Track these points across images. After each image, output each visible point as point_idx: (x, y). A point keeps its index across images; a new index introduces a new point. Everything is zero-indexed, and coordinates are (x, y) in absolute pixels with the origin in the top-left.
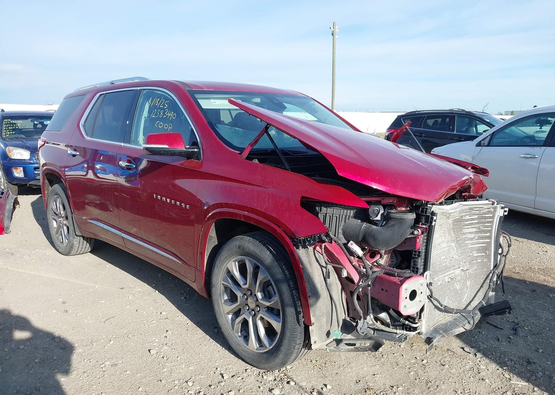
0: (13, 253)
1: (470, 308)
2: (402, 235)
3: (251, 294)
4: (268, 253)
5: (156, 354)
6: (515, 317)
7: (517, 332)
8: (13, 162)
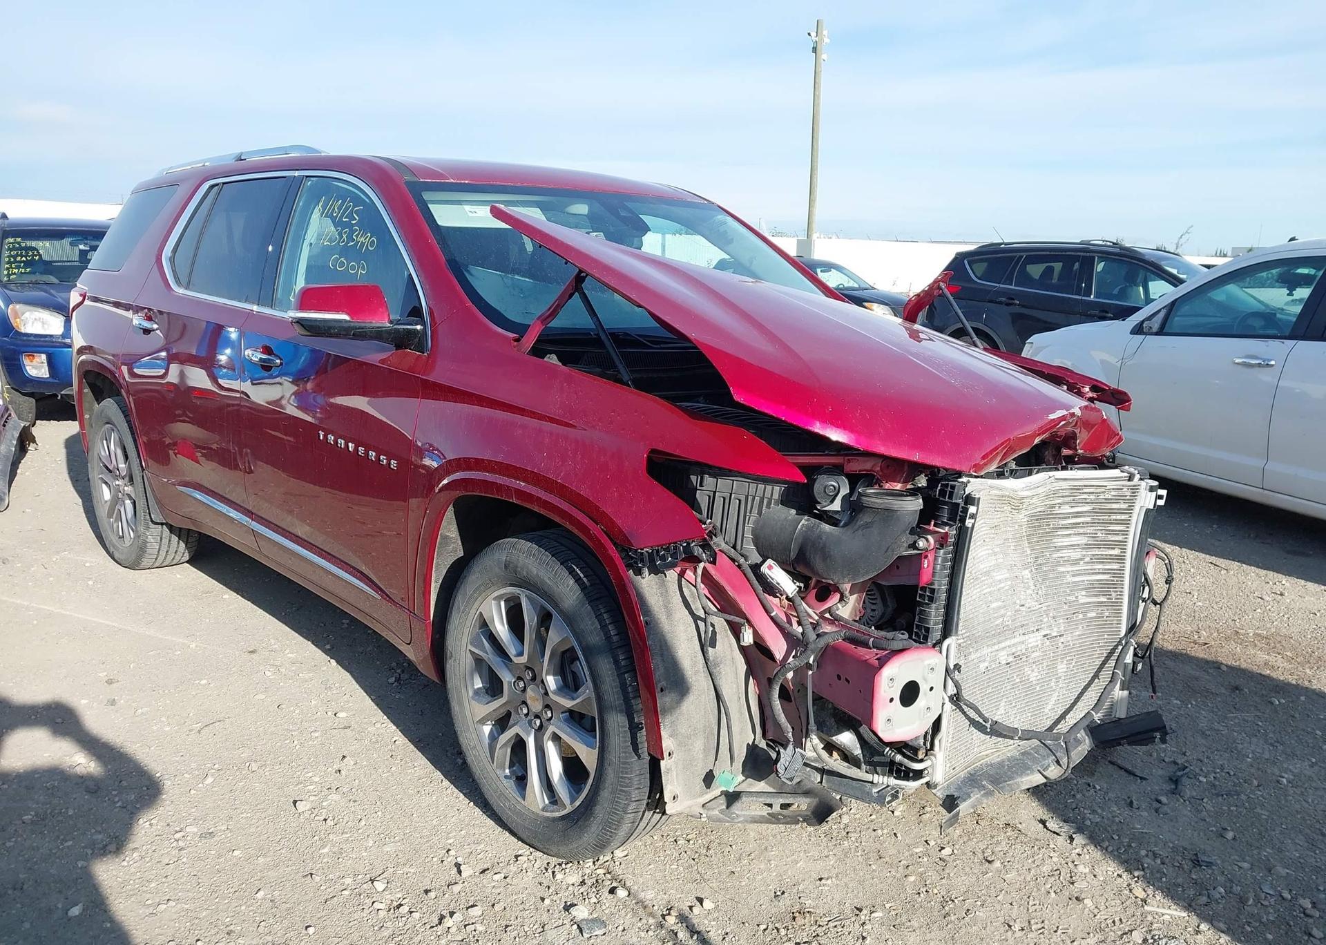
0: (8, 560)
1: (1063, 727)
2: (888, 549)
3: (534, 679)
4: (572, 581)
5: (310, 812)
6: (1181, 750)
7: (1180, 787)
8: (24, 341)
